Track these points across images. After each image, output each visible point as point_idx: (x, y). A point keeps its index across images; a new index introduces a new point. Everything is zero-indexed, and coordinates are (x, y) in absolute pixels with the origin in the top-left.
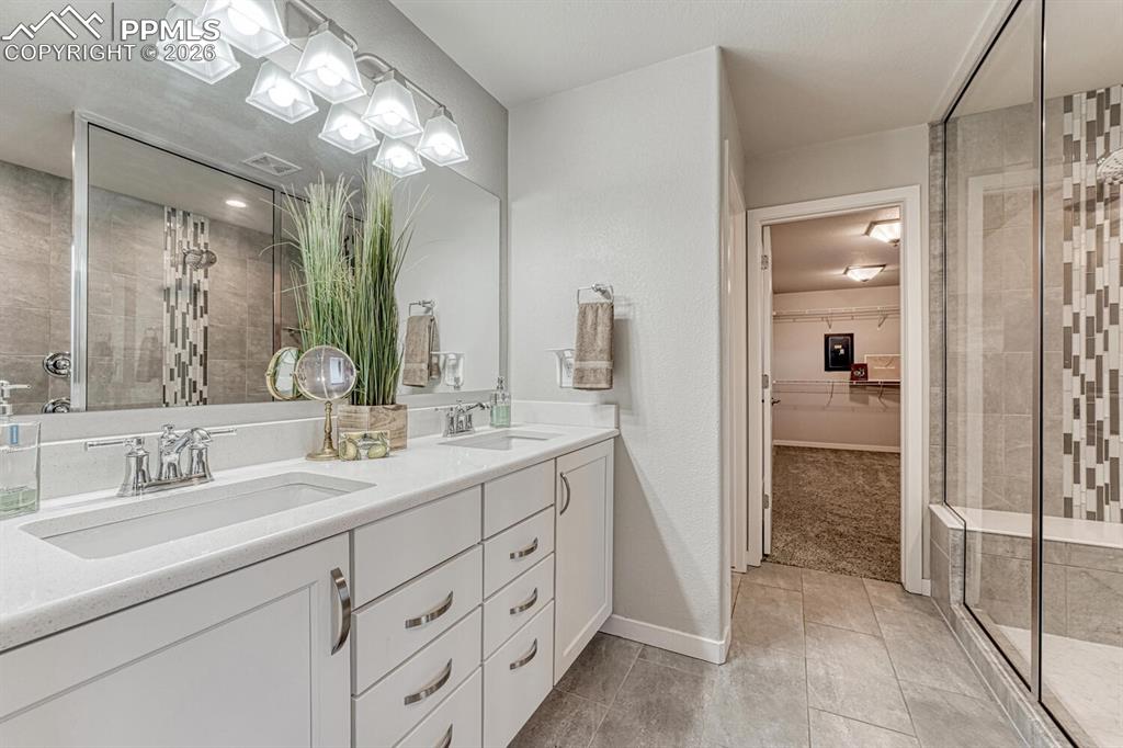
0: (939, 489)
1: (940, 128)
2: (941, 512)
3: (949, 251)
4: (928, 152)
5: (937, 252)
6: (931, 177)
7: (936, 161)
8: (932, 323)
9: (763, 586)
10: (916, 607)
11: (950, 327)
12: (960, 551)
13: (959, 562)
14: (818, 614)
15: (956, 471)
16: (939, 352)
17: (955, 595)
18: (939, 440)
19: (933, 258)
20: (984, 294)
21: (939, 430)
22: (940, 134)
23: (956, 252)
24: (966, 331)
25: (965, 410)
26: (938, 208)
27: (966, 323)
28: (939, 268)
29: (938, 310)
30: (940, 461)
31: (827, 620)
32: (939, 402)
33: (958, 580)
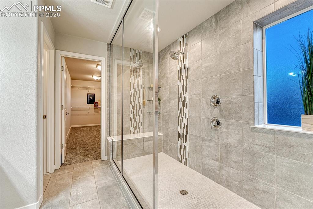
0: (109, 133)
1: (109, 45)
2: (109, 138)
3: (111, 75)
4: (107, 50)
5: (109, 75)
6: (108, 57)
7: (108, 53)
8: (107, 92)
9: (59, 175)
10: (103, 164)
11: (111, 94)
12: (112, 147)
13: (112, 149)
14: (77, 176)
15: (112, 128)
16: (109, 100)
17: (111, 158)
18: (109, 121)
19: (107, 76)
20: (117, 87)
21: (109, 119)
22: (109, 47)
23: (112, 76)
24: (114, 95)
25: (114, 114)
26: (109, 65)
27: (114, 93)
28: (109, 79)
29: (109, 89)
30: (109, 126)
31: (79, 177)
32: (109, 112)
33: (111, 154)
